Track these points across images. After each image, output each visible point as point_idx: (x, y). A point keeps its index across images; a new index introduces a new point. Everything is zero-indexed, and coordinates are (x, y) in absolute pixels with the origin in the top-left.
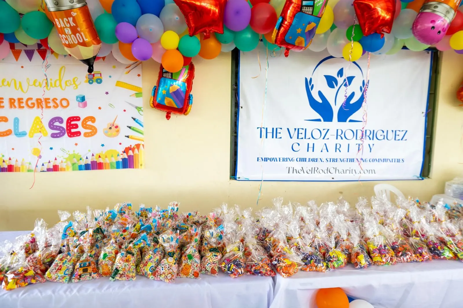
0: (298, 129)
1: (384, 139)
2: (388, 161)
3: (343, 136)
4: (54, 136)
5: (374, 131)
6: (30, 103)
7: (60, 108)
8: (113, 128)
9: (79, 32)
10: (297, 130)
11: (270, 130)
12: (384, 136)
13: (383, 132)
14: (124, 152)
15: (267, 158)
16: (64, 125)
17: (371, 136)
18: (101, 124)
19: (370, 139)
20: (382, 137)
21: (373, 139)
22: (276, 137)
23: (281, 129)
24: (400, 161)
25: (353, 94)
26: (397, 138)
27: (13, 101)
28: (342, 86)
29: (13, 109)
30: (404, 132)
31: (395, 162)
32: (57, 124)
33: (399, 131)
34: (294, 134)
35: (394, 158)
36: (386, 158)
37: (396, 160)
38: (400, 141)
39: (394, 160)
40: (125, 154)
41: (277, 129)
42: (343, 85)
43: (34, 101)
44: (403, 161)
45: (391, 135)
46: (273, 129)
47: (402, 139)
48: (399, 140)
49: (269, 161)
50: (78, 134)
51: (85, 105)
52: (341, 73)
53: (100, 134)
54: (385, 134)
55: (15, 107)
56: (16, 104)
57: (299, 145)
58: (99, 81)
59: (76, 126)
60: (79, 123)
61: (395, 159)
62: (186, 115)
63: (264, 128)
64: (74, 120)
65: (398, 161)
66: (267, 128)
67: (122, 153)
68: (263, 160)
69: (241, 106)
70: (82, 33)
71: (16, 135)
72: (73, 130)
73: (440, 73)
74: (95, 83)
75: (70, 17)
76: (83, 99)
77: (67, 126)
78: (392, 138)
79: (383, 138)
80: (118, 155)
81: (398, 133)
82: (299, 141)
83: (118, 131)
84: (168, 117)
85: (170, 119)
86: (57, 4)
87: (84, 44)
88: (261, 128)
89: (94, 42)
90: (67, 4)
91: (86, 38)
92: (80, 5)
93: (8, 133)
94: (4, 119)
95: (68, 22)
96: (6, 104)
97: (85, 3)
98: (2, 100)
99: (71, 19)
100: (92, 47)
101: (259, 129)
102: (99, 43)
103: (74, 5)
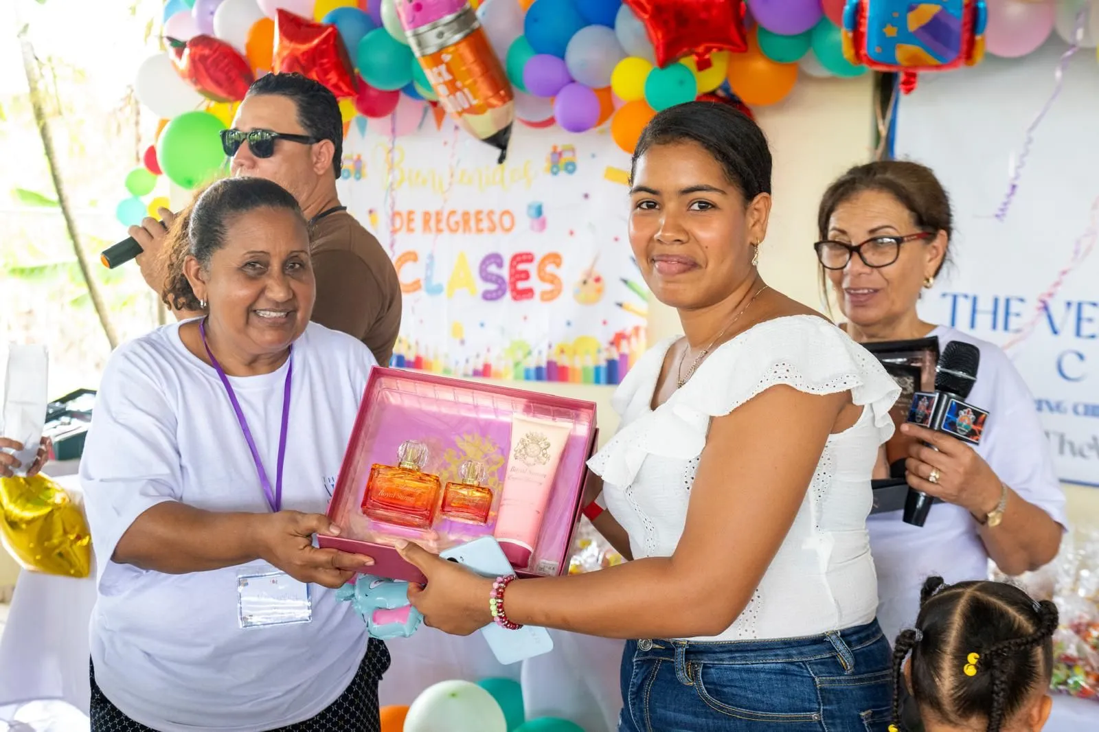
0: (1080, 305)
4: (487, 296)
6: (453, 220)
7: (499, 232)
8: (591, 282)
9: (459, 90)
10: (1074, 309)
11: (985, 305)
14: (612, 343)
16: (505, 272)
18: (570, 274)
22: (1006, 328)
23: (1022, 300)
27: (428, 217)
29: (427, 236)
32: (493, 269)
34: (1065, 320)
40: (614, 349)
41: (1008, 301)
43: (458, 217)
46: (996, 301)
50: (528, 293)
51: (543, 225)
53: (567, 296)
55: (430, 229)
56: (432, 223)
57: (1081, 357)
58: (570, 168)
59: (526, 275)
60: (532, 268)
63: (966, 296)
64: (522, 261)
66: (975, 300)
67: (608, 346)
70: (466, 91)
71: (428, 291)
72: (521, 285)
74: (563, 174)
75: (441, 65)
76: (539, 211)
77: (512, 276)
80: (599, 351)
82: (1082, 345)
83: (599, 291)
86: (420, 44)
87: (473, 110)
88: (955, 298)
89: (494, 101)
90: (433, 42)
91: (475, 98)
92: (458, 37)
93: (416, 286)
94: (412, 256)
95: (440, 74)
96: (418, 223)
97: (467, 31)
98: (412, 216)
99: (443, 68)
100: (489, 114)
101: (949, 300)
102: (504, 102)
103: (445, 41)
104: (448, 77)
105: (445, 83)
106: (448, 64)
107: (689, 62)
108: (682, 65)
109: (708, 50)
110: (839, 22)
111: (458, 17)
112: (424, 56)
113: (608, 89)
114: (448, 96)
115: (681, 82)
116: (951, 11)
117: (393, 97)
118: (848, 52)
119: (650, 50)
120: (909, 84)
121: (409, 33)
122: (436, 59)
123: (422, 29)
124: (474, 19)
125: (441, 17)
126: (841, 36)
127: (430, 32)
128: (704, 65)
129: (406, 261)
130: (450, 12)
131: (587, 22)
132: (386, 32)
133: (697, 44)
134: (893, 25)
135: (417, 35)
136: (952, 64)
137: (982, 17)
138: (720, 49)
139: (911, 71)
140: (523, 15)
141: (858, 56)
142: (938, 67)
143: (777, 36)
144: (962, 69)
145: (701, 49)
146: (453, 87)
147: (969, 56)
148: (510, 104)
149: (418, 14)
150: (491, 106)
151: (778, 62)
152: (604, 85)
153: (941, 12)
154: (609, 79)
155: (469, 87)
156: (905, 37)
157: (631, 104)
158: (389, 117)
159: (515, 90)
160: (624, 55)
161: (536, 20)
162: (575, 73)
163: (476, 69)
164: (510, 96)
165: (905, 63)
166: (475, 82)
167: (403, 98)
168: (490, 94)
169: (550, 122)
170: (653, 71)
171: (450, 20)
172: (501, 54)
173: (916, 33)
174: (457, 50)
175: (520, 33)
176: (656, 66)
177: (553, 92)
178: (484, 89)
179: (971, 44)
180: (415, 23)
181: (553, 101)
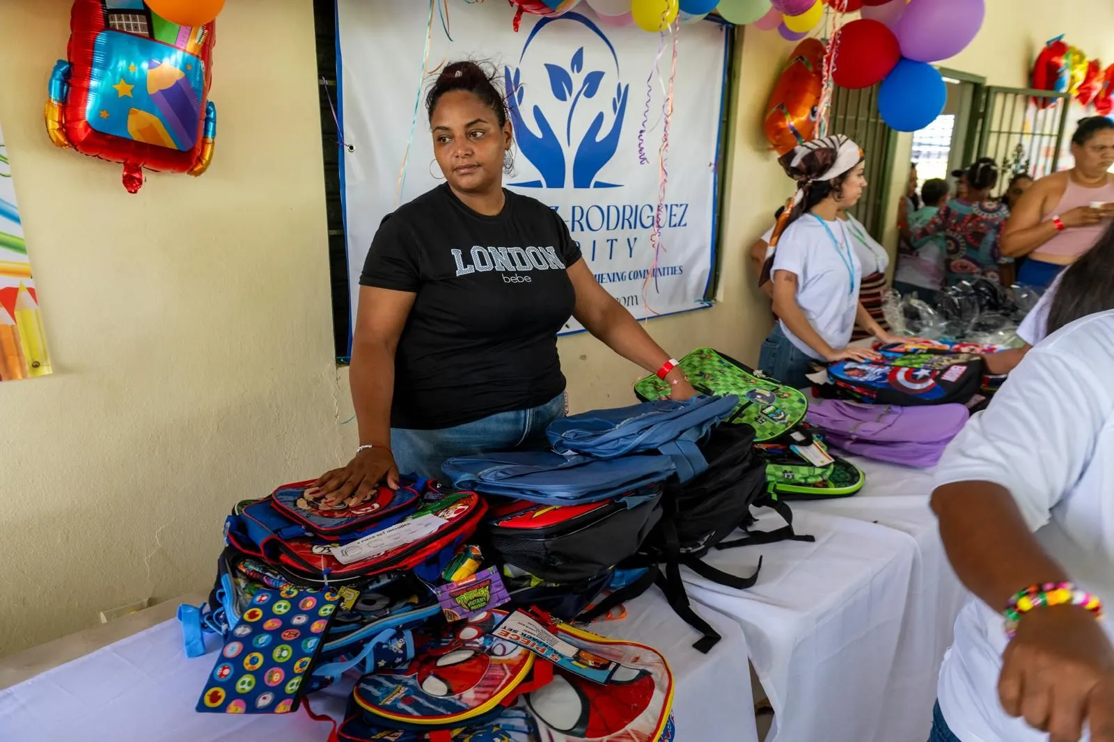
1: (653, 224)
2: (658, 273)
3: (583, 221)
5: (637, 206)
12: (653, 218)
13: (652, 208)
17: (632, 220)
19: (630, 227)
20: (650, 221)
21: (635, 228)
25: (600, 118)
26: (673, 221)
28: (580, 97)
30: (684, 207)
31: (668, 274)
33: (676, 207)
35: (666, 266)
37: (670, 271)
38: (677, 228)
39: (666, 271)
42: (582, 95)
44: (681, 271)
45: (664, 217)
47: (680, 224)
48: (676, 225)
52: (577, 61)
54: (655, 213)
61: (668, 269)
62: (198, 173)
65: (674, 271)
69: (347, 141)
73: (739, 78)
78: (666, 223)
79: (651, 223)
81: (674, 210)
85: (140, 190)
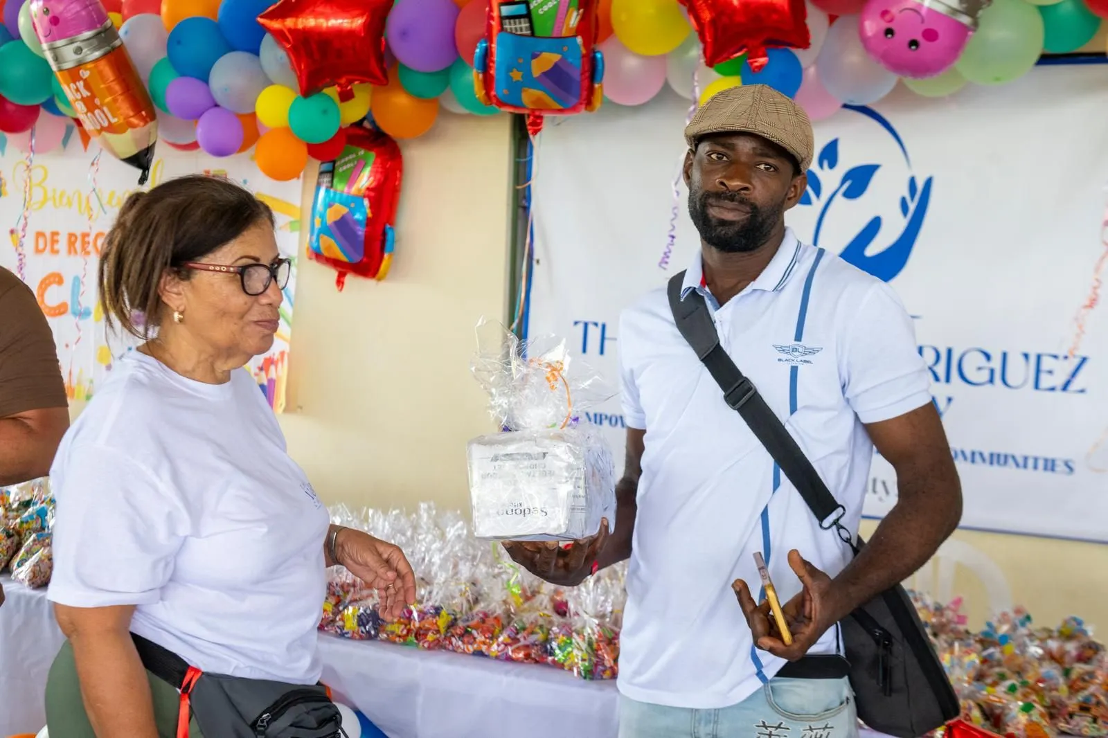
1: (991, 381)
2: (1010, 461)
5: (949, 352)
9: (97, 107)
12: (992, 371)
13: (988, 357)
14: (261, 369)
15: (601, 415)
17: (941, 369)
19: (937, 379)
20: (985, 376)
21: (947, 379)
24: (1057, 469)
25: (874, 227)
26: (1046, 381)
27: (73, 239)
28: (835, 199)
29: (72, 257)
30: (1074, 362)
31: (1035, 468)
33: (1052, 360)
35: (1031, 453)
36: (1003, 451)
37: (1041, 464)
38: (1059, 394)
39: (1031, 463)
40: (263, 374)
42: (839, 197)
44: (1071, 469)
45: (1019, 371)
47: (1065, 388)
48: (1053, 389)
49: (606, 423)
52: (829, 155)
54: (996, 364)
55: (76, 252)
56: (78, 245)
61: (1036, 460)
62: (380, 279)
63: (596, 324)
65: (1050, 465)
66: (604, 327)
67: (257, 371)
68: (590, 420)
69: (535, 256)
70: (105, 109)
71: (75, 314)
75: (79, 81)
78: (1025, 382)
79: (988, 378)
81: (1047, 363)
84: (340, 282)
85: (343, 289)
86: (56, 59)
87: (111, 129)
88: (586, 325)
89: (134, 121)
90: (70, 57)
91: (114, 117)
92: (97, 54)
93: (61, 310)
94: (57, 279)
95: (78, 90)
96: (62, 245)
97: (108, 48)
98: (56, 238)
99: (81, 84)
100: (129, 133)
101: (581, 327)
102: (146, 122)
103: (83, 57)
104: (86, 93)
105: (83, 99)
106: (85, 81)
107: (332, 91)
108: (324, 94)
109: (351, 82)
110: (472, 63)
111: (98, 34)
112: (60, 70)
113: (254, 115)
114: (86, 113)
115: (325, 112)
116: (570, 60)
117: (33, 112)
118: (479, 93)
119: (293, 79)
120: (537, 124)
121: (45, 46)
122: (73, 75)
123: (59, 43)
124: (117, 37)
125: (80, 33)
126: (473, 76)
127: (68, 46)
128: (346, 96)
129: (50, 284)
130: (89, 29)
131: (231, 48)
132: (24, 43)
133: (340, 77)
134: (518, 71)
135: (53, 49)
136: (574, 109)
137: (600, 67)
138: (362, 82)
139: (537, 113)
140: (167, 36)
141: (489, 97)
142: (561, 111)
143: (418, 72)
144: (583, 113)
145: (343, 81)
146: (90, 105)
147: (589, 103)
148: (151, 124)
149: (54, 28)
150: (133, 126)
151: (419, 98)
152: (249, 111)
153: (561, 60)
154: (254, 105)
155: (108, 105)
156: (529, 81)
157: (276, 131)
158: (28, 133)
159: (157, 109)
160: (269, 83)
161: (179, 42)
162: (219, 98)
163: (117, 88)
164: (152, 116)
165: (531, 106)
166: (115, 100)
167: (43, 113)
168: (131, 113)
169: (194, 146)
170: (296, 99)
171: (88, 37)
172: (143, 75)
173: (538, 78)
174: (96, 67)
175: (163, 55)
176: (299, 95)
177: (196, 115)
178: (125, 108)
179: (591, 91)
180: (51, 37)
181: (197, 122)
